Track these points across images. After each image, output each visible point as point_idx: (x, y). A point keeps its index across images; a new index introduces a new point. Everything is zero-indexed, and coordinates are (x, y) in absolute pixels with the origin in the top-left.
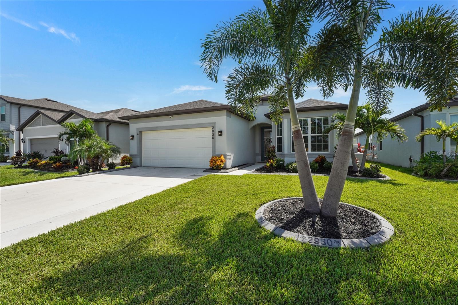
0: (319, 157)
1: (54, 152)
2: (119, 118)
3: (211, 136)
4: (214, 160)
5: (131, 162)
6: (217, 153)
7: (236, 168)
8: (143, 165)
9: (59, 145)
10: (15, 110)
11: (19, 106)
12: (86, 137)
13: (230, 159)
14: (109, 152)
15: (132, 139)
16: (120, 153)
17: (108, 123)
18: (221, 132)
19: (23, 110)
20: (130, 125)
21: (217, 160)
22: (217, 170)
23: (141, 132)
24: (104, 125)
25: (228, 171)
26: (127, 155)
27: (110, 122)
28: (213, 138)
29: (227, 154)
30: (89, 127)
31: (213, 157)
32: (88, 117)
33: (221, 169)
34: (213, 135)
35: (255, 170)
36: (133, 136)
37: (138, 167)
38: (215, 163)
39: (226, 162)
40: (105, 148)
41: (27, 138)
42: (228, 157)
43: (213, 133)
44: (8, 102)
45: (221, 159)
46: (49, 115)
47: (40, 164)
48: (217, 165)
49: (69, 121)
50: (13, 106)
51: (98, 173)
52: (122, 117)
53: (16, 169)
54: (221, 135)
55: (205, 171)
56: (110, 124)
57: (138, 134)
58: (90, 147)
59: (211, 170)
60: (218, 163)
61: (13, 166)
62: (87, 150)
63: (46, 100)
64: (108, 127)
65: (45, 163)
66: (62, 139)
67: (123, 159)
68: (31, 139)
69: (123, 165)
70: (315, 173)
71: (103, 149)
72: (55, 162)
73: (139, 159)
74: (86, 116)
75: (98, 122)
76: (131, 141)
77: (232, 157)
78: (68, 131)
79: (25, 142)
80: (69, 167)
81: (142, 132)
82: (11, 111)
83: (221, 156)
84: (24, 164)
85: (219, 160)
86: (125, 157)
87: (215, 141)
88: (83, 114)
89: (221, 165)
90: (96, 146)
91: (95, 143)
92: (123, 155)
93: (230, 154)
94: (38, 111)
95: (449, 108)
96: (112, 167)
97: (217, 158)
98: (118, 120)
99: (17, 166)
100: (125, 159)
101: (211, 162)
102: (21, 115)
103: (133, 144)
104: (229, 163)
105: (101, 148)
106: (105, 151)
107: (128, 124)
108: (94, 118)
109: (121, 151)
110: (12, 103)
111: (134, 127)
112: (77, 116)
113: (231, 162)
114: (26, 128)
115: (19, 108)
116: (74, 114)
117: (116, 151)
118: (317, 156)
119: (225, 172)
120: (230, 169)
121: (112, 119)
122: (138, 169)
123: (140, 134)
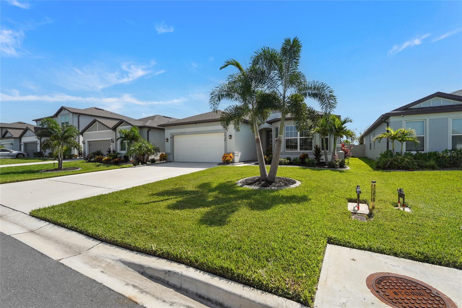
0: (303, 154)
1: (108, 151)
2: (158, 126)
3: (224, 139)
4: (225, 156)
5: (166, 158)
6: (228, 151)
7: (242, 163)
8: (175, 160)
9: (111, 145)
10: (76, 118)
11: (79, 115)
12: (134, 140)
13: (238, 156)
14: (152, 151)
15: (167, 141)
16: (159, 152)
17: (149, 129)
18: (231, 136)
19: (82, 118)
20: (166, 131)
21: (227, 156)
22: (227, 163)
23: (173, 136)
24: (146, 130)
25: (235, 164)
26: (163, 153)
27: (150, 128)
28: (225, 140)
29: (235, 152)
30: (137, 132)
31: (224, 154)
32: (134, 125)
33: (230, 163)
34: (225, 138)
35: (254, 163)
36: (167, 139)
37: (172, 162)
38: (226, 158)
39: (234, 158)
40: (150, 148)
41: (87, 140)
42: (235, 155)
43: (226, 137)
44: (71, 112)
45: (230, 156)
46: (103, 122)
47: (104, 159)
48: (227, 160)
49: (120, 128)
50: (75, 115)
51: (146, 166)
52: (160, 125)
53: (87, 163)
54: (230, 138)
55: (218, 164)
56: (150, 130)
57: (171, 138)
58: (140, 147)
59: (223, 164)
60: (227, 158)
61: (85, 161)
62: (138, 149)
63: (96, 108)
64: (148, 132)
65: (108, 159)
66: (113, 141)
67: (161, 156)
68: (89, 141)
69: (161, 161)
70: (294, 165)
71: (148, 148)
72: (113, 159)
73: (172, 156)
74: (133, 124)
75: (141, 128)
76: (166, 142)
77: (240, 154)
78: (123, 136)
79: (84, 144)
80: (123, 162)
81: (175, 137)
82: (73, 119)
83: (230, 153)
84: (92, 160)
85: (229, 156)
86: (162, 154)
87: (226, 143)
88: (131, 123)
89: (230, 160)
90: (144, 146)
91: (144, 145)
92: (160, 154)
93: (238, 152)
94: (95, 119)
95: (403, 116)
96: (153, 162)
97: (227, 155)
98: (157, 126)
99: (87, 161)
100: (162, 156)
101: (223, 158)
102: (80, 122)
103: (168, 145)
104: (237, 159)
105: (147, 148)
106: (150, 150)
107: (164, 129)
108: (138, 125)
109: (160, 150)
110: (73, 113)
111: (168, 132)
112: (126, 123)
113: (239, 158)
114: (85, 133)
115: (79, 116)
116: (124, 123)
117: (157, 150)
118: (302, 154)
119: (232, 165)
120: (237, 163)
121: (151, 125)
122: (171, 163)
123: (172, 137)
